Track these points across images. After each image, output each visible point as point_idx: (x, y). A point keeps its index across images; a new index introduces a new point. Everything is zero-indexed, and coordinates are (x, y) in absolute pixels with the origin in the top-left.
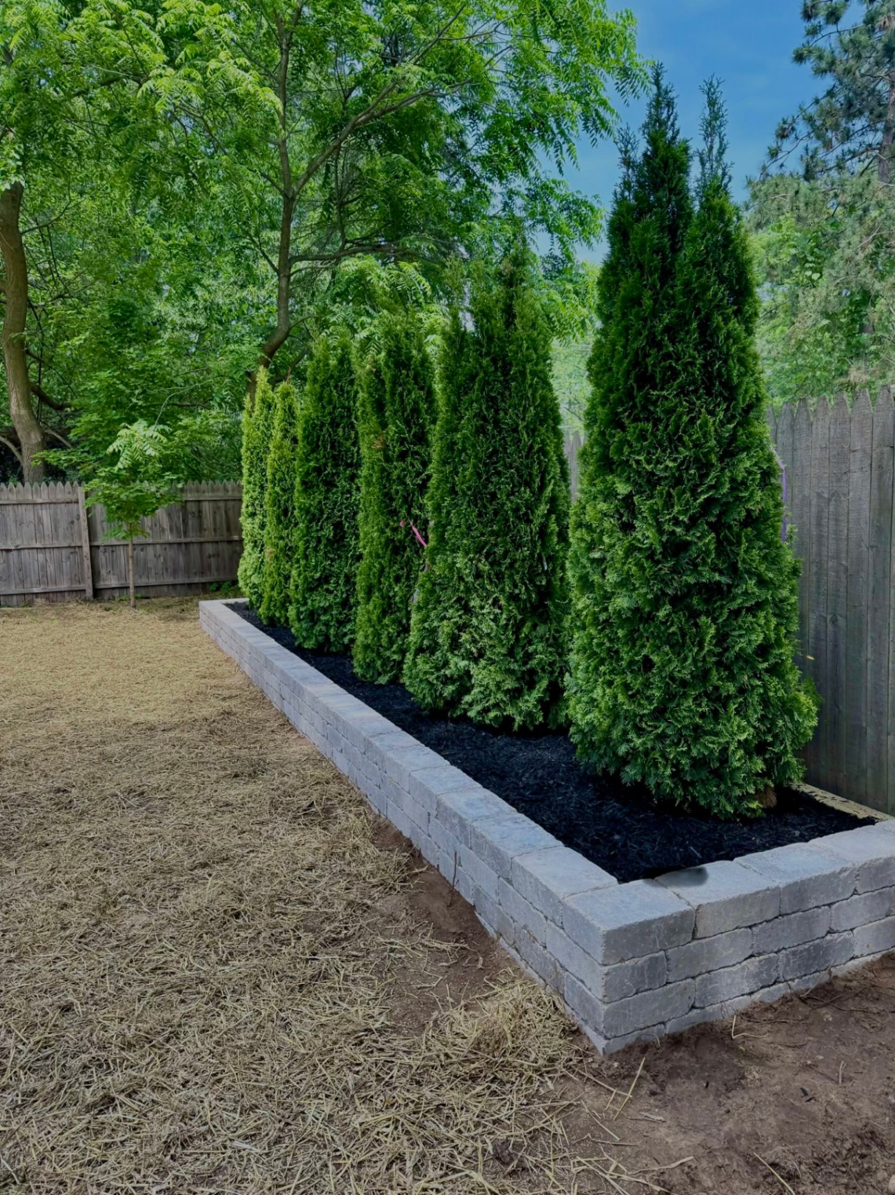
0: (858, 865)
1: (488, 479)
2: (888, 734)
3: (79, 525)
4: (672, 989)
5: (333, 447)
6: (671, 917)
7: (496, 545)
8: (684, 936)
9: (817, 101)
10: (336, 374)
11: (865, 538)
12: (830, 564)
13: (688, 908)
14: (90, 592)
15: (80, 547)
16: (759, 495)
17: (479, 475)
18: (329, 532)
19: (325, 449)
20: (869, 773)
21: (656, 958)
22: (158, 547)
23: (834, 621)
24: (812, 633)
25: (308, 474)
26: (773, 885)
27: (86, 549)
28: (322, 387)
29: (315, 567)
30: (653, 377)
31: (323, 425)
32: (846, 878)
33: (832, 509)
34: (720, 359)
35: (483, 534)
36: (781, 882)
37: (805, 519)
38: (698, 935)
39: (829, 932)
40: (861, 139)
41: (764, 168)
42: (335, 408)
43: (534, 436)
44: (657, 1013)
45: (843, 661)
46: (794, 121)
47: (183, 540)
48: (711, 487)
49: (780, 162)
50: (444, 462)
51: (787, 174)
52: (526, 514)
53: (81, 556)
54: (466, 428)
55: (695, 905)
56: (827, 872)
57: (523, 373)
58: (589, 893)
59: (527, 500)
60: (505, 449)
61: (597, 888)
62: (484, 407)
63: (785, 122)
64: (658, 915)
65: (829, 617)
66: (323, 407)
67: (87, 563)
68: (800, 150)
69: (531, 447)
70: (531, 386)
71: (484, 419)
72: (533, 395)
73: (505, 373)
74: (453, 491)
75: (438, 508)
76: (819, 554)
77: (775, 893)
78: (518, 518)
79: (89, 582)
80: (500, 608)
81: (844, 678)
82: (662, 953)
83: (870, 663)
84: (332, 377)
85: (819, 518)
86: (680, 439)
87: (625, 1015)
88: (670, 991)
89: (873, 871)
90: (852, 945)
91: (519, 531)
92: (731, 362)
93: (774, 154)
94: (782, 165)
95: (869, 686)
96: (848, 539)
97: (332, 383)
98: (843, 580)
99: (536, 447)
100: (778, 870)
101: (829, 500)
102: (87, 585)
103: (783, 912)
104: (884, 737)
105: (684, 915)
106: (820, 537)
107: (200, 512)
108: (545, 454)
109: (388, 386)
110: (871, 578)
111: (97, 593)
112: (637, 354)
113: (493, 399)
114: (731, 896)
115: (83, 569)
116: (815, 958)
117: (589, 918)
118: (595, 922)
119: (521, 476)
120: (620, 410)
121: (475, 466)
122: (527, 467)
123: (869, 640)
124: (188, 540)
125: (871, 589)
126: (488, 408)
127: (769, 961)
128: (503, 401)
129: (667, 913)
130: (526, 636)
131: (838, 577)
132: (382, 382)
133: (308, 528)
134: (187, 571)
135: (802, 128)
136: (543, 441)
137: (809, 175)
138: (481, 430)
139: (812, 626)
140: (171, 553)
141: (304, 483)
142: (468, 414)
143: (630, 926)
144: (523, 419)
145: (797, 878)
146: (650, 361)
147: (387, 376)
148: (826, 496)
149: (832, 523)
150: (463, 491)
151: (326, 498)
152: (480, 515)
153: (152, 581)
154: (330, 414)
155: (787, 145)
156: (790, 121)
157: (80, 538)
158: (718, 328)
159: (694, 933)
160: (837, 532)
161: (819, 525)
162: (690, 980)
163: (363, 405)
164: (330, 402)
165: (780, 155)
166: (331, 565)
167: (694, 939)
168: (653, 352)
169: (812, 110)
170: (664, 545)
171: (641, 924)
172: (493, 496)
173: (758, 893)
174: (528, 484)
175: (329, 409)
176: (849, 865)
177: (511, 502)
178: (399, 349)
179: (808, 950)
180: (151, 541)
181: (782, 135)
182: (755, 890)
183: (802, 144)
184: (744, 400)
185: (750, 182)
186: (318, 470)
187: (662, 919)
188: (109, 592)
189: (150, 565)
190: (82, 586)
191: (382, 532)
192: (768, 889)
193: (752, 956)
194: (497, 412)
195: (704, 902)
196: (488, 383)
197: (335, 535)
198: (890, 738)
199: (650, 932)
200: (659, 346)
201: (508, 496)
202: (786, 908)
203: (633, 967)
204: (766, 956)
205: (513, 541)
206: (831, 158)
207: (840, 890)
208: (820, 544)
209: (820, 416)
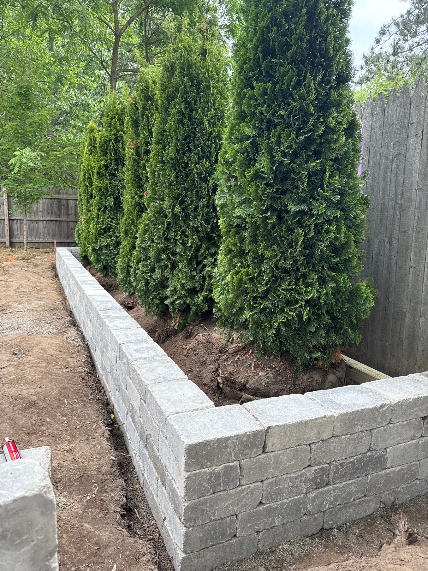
0: (393, 403)
1: (183, 154)
2: (421, 317)
3: (3, 207)
4: (244, 490)
5: (115, 154)
6: (245, 435)
7: (186, 196)
8: (255, 450)
9: (402, 16)
10: (119, 112)
11: (415, 184)
12: (391, 203)
13: (259, 428)
14: (8, 243)
15: (4, 219)
16: (343, 140)
17: (178, 151)
18: (111, 201)
19: (111, 155)
20: (406, 343)
21: (231, 467)
22: (45, 222)
23: (390, 242)
24: (375, 251)
25: (100, 168)
26: (328, 414)
27: (7, 221)
28: (111, 119)
29: (103, 222)
30: (274, 50)
31: (110, 140)
32: (385, 411)
33: (394, 166)
34: (321, 37)
35: (178, 189)
36: (336, 412)
37: (376, 175)
38: (267, 450)
39: (369, 450)
40: (423, 36)
41: (372, 49)
42: (118, 131)
43: (213, 127)
44: (230, 508)
45: (394, 269)
46: (389, 26)
47: (58, 219)
48: (311, 130)
49: (380, 46)
50: (158, 143)
51: (384, 52)
52: (205, 176)
53: (4, 224)
54: (172, 121)
55: (266, 426)
56: (371, 406)
57: (208, 88)
58: (188, 413)
59: (207, 168)
60: (195, 135)
61: (197, 409)
62: (183, 107)
63: (384, 27)
64: (235, 433)
65: (387, 239)
66: (111, 130)
67: (7, 228)
68: (391, 41)
69: (211, 133)
70: (213, 94)
71: (183, 115)
72: (214, 101)
73: (198, 87)
74: (162, 161)
75: (153, 172)
76: (383, 198)
77: (331, 420)
78: (201, 179)
79: (8, 238)
80: (187, 236)
81: (394, 280)
82: (236, 463)
83: (412, 269)
84: (117, 114)
85: (385, 173)
86: (291, 95)
87: (203, 510)
88: (242, 491)
89: (404, 408)
90: (385, 459)
91: (201, 187)
92: (329, 39)
93: (378, 41)
94: (381, 48)
95: (410, 284)
96: (403, 185)
97: (117, 117)
98: (398, 214)
99: (214, 134)
100: (335, 403)
101: (393, 160)
102: (7, 240)
103: (335, 434)
104: (417, 319)
105: (256, 434)
106: (385, 186)
107: (68, 205)
108: (220, 139)
109: (140, 110)
110: (417, 210)
111: (12, 244)
112: (263, 32)
113: (189, 103)
114: (295, 421)
115: (5, 231)
116: (357, 468)
117: (180, 433)
118: (182, 437)
119: (204, 153)
120: (251, 74)
121: (176, 145)
122: (208, 147)
123: (413, 253)
124: (61, 219)
125: (416, 218)
126: (186, 108)
127: (322, 469)
128: (195, 104)
129: (241, 432)
130: (202, 254)
131: (394, 212)
132: (137, 108)
133: (101, 199)
134: (60, 237)
135: (393, 29)
136: (219, 131)
137: (395, 54)
138: (181, 122)
139: (376, 246)
140: (52, 225)
141: (98, 173)
142: (173, 111)
143: (210, 441)
144: (207, 116)
145: (348, 410)
146: (272, 35)
147: (140, 105)
148: (391, 157)
149: (393, 175)
150: (167, 160)
151: (111, 183)
152: (177, 177)
153: (41, 240)
154: (115, 135)
155: (384, 38)
156: (387, 26)
157: (4, 215)
158: (321, 13)
159: (264, 447)
160: (396, 181)
161: (385, 178)
162: (259, 483)
163: (127, 124)
164: (115, 128)
165: (381, 42)
166: (111, 222)
167: (263, 452)
168: (275, 28)
169: (400, 20)
170: (275, 172)
171: (219, 441)
172: (187, 165)
173: (316, 419)
174: (208, 158)
175: (114, 131)
176: (387, 402)
177: (197, 168)
178: (147, 88)
179: (353, 462)
180: (41, 219)
181: (383, 33)
182: (314, 417)
183: (393, 37)
184: (337, 70)
185: (365, 57)
186: (106, 167)
187: (237, 436)
188: (18, 244)
189: (41, 231)
190: (4, 240)
191: (133, 198)
192: (325, 417)
193: (310, 466)
194: (191, 111)
195: (273, 424)
196: (187, 93)
197: (115, 205)
198: (422, 319)
199: (227, 447)
200: (279, 26)
201: (196, 164)
202: (338, 431)
203: (211, 473)
204: (321, 467)
205: (197, 194)
206: (406, 46)
207: (379, 420)
208: (384, 191)
209: (390, 103)
